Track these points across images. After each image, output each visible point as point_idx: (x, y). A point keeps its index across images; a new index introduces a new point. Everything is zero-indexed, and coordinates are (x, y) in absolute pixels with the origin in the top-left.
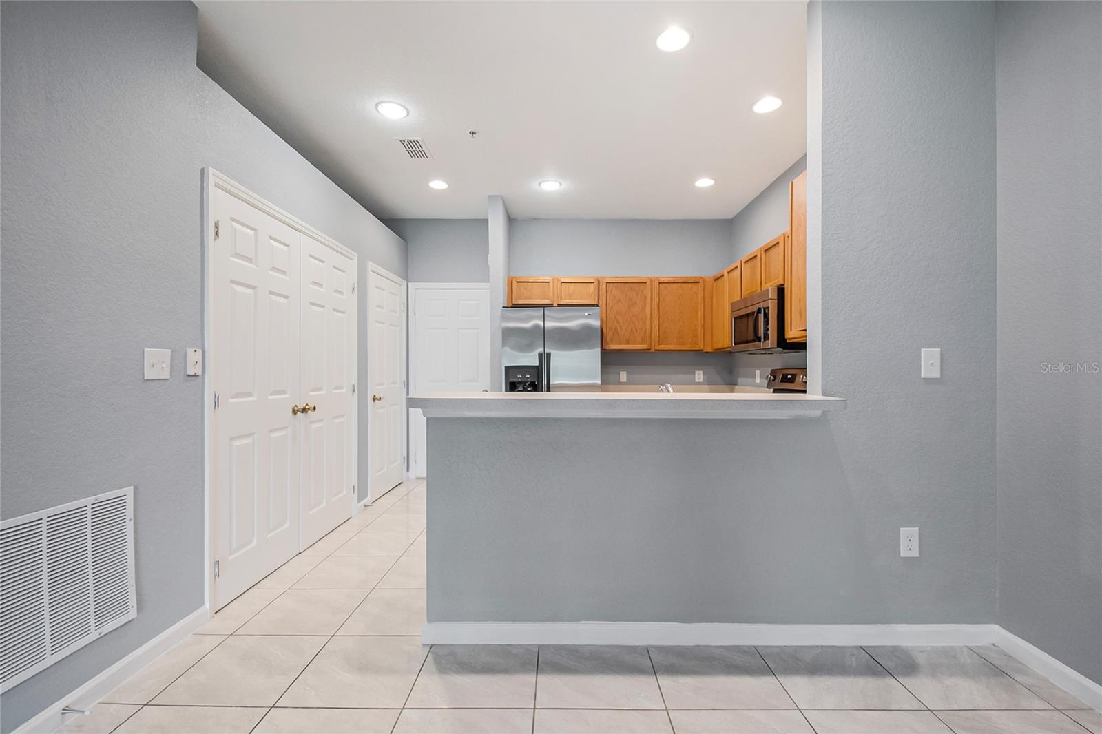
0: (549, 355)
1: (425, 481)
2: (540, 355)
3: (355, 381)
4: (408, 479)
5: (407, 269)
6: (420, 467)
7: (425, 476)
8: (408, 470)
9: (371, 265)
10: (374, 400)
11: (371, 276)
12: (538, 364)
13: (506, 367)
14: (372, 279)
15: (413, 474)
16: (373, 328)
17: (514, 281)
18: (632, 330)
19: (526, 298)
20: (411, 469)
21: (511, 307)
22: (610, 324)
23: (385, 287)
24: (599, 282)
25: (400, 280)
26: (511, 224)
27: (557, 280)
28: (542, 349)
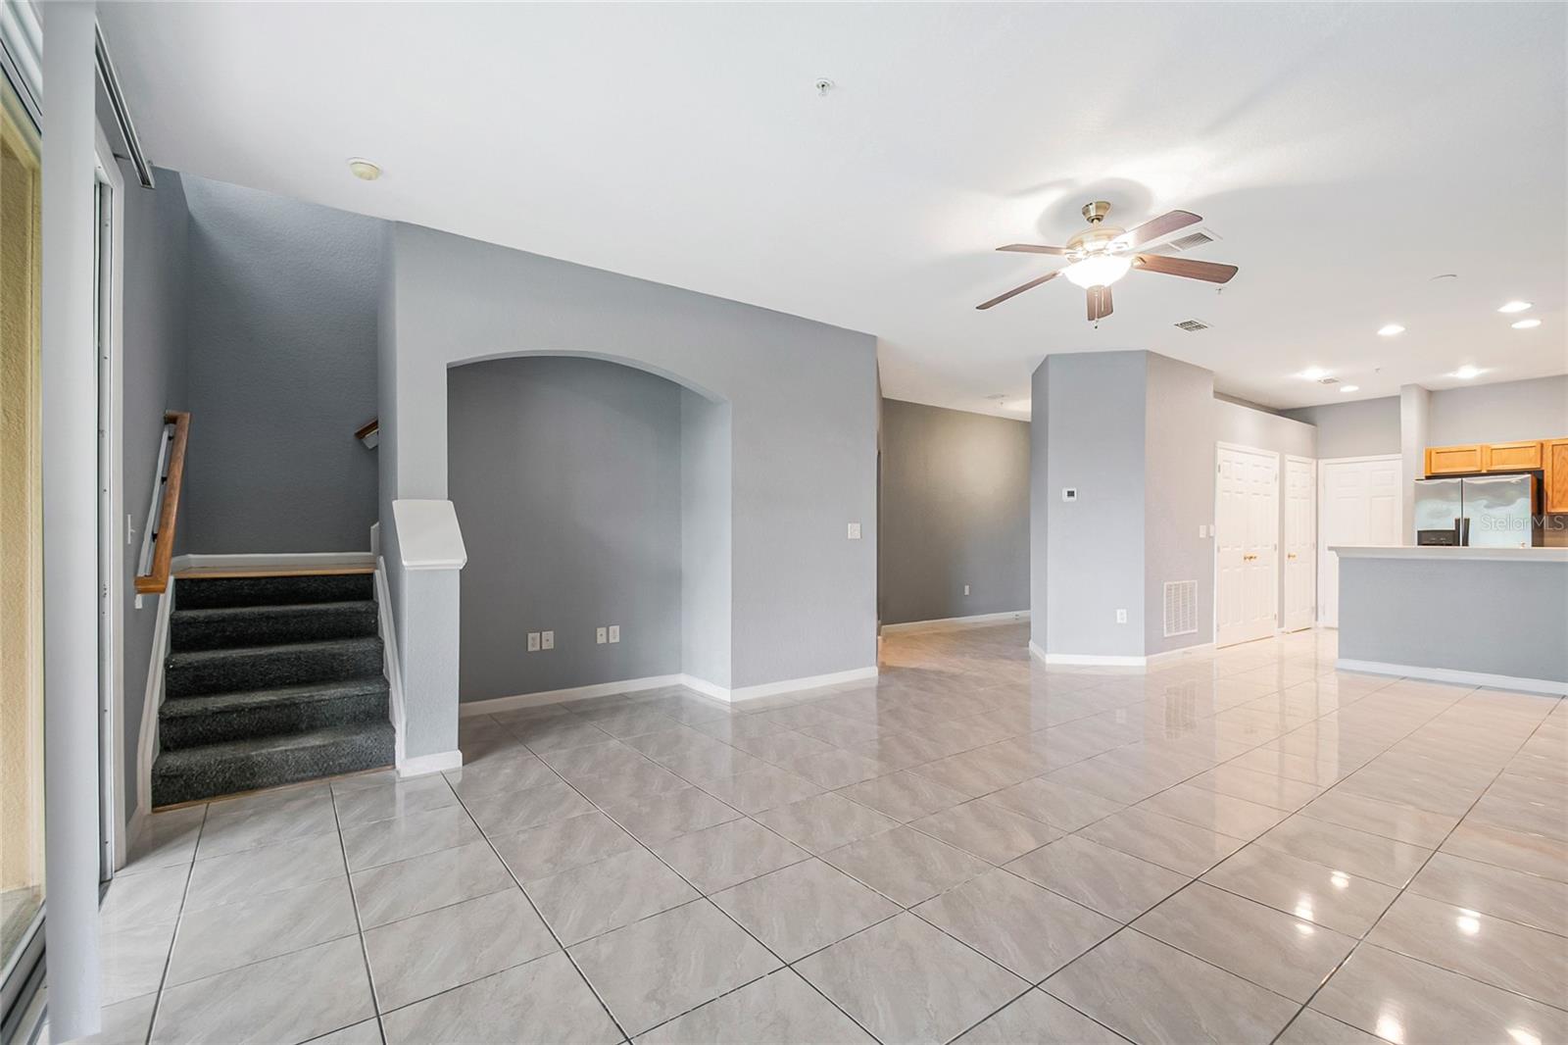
0: (1467, 521)
1: (1337, 633)
2: (1457, 521)
3: (1276, 542)
4: (1316, 627)
5: (1317, 450)
6: (1331, 616)
7: (1336, 625)
8: (1317, 619)
9: (1289, 457)
10: (1289, 556)
11: (1288, 464)
12: (1454, 529)
13: (1419, 532)
14: (1289, 466)
15: (1321, 623)
16: (1289, 503)
17: (1433, 453)
19: (1447, 467)
20: (1319, 619)
21: (1428, 478)
22: (1558, 486)
23: (1299, 470)
24: (1542, 445)
25: (1310, 460)
26: (1432, 396)
27: (1487, 447)
28: (1459, 516)
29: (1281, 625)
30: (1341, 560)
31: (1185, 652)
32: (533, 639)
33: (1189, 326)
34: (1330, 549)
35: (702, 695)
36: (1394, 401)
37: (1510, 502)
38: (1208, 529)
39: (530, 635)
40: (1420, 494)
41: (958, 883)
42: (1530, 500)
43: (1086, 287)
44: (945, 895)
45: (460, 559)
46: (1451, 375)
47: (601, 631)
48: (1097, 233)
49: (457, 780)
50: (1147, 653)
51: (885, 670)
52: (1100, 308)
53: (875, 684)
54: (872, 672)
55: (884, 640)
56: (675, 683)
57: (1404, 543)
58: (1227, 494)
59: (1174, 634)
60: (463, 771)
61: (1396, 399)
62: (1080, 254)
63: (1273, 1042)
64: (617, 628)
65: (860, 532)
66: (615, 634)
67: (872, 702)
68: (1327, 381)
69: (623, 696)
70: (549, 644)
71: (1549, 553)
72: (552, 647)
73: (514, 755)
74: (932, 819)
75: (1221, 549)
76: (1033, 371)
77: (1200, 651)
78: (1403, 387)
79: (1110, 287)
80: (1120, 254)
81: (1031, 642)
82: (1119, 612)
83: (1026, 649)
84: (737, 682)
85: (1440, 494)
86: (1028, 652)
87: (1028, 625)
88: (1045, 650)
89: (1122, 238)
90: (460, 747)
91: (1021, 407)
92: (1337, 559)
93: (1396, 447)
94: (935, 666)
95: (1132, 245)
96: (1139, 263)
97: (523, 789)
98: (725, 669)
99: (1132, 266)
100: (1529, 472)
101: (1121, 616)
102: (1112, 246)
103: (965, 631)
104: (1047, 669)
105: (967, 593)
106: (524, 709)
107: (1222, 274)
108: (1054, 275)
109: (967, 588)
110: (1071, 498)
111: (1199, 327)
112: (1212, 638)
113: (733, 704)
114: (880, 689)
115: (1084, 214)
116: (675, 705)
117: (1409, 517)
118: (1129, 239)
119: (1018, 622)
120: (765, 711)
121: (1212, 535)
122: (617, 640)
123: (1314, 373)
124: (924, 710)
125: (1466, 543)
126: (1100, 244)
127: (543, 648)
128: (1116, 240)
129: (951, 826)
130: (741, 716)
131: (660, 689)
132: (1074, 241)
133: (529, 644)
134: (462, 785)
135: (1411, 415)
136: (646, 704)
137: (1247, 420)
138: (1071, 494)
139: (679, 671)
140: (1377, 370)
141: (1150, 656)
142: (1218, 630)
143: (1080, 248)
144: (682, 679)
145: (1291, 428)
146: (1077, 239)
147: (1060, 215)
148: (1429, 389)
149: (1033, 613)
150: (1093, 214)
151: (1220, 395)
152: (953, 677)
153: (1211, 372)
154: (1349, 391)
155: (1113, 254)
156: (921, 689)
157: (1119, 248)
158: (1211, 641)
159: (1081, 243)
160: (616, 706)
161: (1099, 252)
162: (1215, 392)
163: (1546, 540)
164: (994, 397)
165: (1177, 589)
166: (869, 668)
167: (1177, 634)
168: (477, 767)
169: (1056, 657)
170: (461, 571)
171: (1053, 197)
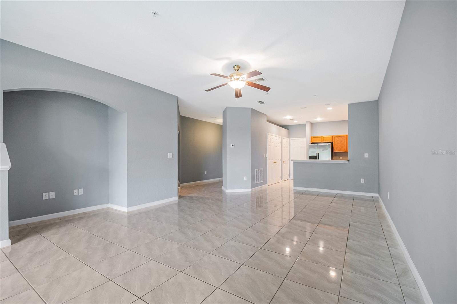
0: (319, 154)
2: (317, 154)
3: (281, 158)
4: (289, 179)
5: (289, 136)
6: (292, 177)
7: (293, 179)
9: (283, 137)
10: (283, 162)
11: (283, 139)
12: (316, 155)
13: (310, 156)
17: (312, 137)
18: (341, 147)
19: (315, 141)
20: (290, 177)
21: (311, 143)
22: (336, 146)
23: (285, 141)
24: (333, 137)
25: (287, 138)
26: (312, 124)
27: (323, 137)
28: (317, 152)
29: (282, 179)
30: (294, 163)
31: (260, 187)
32: (46, 195)
33: (261, 102)
34: (292, 160)
35: (117, 210)
36: (304, 125)
37: (327, 149)
38: (266, 155)
39: (44, 194)
40: (310, 147)
41: (197, 260)
42: (330, 149)
43: (235, 89)
44: (194, 265)
45: (8, 166)
46: (316, 119)
47: (75, 191)
48: (237, 74)
49: (8, 251)
50: (251, 188)
51: (180, 197)
52: (238, 95)
53: (177, 202)
54: (177, 198)
55: (181, 188)
56: (107, 207)
57: (307, 159)
58: (270, 146)
59: (258, 183)
60: (11, 247)
61: (305, 125)
62: (233, 79)
63: (270, 303)
64: (82, 189)
65: (172, 155)
66: (81, 191)
67: (176, 208)
68: (291, 119)
69: (85, 213)
70: (53, 197)
71: (335, 161)
72: (54, 198)
73: (36, 239)
74: (191, 242)
75: (269, 160)
76: (223, 111)
77: (264, 187)
78: (307, 122)
79: (240, 89)
80: (243, 80)
81: (223, 187)
82: (245, 177)
83: (221, 189)
84: (129, 205)
85: (313, 147)
86: (222, 189)
87: (222, 182)
88: (226, 188)
89: (243, 76)
90: (10, 238)
91: (220, 121)
92: (293, 163)
93: (305, 136)
94: (196, 195)
95: (246, 78)
96: (247, 84)
97: (38, 251)
98: (125, 201)
99: (246, 84)
100: (330, 143)
101: (245, 178)
102: (241, 78)
103: (205, 184)
104: (227, 194)
105: (206, 173)
106: (42, 221)
107: (267, 89)
108: (226, 84)
109: (206, 172)
110: (233, 147)
111: (263, 103)
112: (266, 183)
113: (128, 212)
114: (179, 203)
115: (234, 68)
116: (107, 214)
117: (307, 153)
118: (245, 76)
119: (220, 181)
120: (140, 213)
121: (266, 157)
122: (83, 193)
123: (288, 117)
124: (191, 209)
125: (319, 159)
126: (238, 77)
127: (50, 198)
128: (241, 77)
129: (197, 243)
130: (130, 216)
131: (100, 210)
132: (231, 75)
133: (44, 197)
134: (11, 253)
135: (308, 128)
136: (94, 215)
137: (274, 127)
138: (233, 145)
139: (108, 203)
140: (301, 117)
141: (252, 189)
142: (268, 181)
143: (233, 77)
144: (109, 206)
145: (284, 130)
146: (232, 75)
147: (227, 67)
148: (312, 122)
149: (223, 178)
150: (236, 68)
151: (268, 121)
152: (201, 198)
153: (266, 115)
154: (296, 122)
155: (241, 80)
156: (191, 202)
157: (243, 79)
158: (267, 184)
159: (233, 76)
160: (81, 217)
161: (238, 79)
162: (267, 120)
163: (334, 158)
164: (212, 118)
165: (258, 171)
166: (176, 197)
167: (259, 182)
168: (17, 245)
169: (228, 190)
170: (8, 170)
171: (225, 62)
